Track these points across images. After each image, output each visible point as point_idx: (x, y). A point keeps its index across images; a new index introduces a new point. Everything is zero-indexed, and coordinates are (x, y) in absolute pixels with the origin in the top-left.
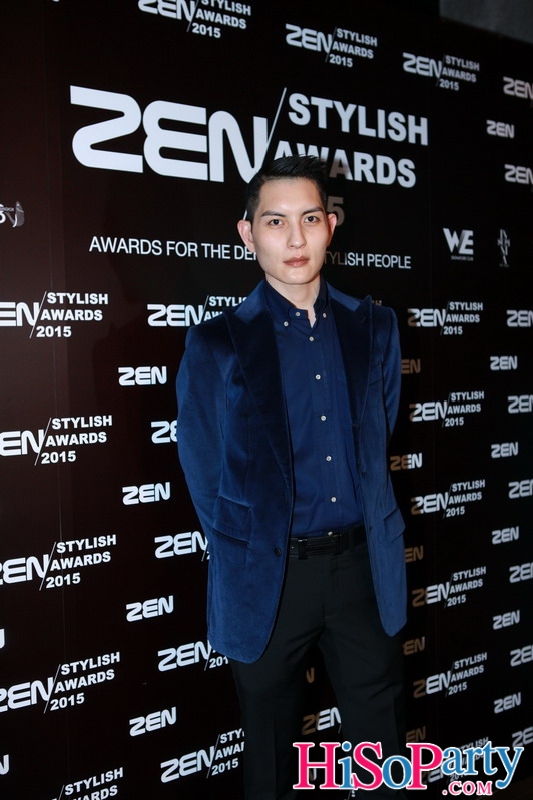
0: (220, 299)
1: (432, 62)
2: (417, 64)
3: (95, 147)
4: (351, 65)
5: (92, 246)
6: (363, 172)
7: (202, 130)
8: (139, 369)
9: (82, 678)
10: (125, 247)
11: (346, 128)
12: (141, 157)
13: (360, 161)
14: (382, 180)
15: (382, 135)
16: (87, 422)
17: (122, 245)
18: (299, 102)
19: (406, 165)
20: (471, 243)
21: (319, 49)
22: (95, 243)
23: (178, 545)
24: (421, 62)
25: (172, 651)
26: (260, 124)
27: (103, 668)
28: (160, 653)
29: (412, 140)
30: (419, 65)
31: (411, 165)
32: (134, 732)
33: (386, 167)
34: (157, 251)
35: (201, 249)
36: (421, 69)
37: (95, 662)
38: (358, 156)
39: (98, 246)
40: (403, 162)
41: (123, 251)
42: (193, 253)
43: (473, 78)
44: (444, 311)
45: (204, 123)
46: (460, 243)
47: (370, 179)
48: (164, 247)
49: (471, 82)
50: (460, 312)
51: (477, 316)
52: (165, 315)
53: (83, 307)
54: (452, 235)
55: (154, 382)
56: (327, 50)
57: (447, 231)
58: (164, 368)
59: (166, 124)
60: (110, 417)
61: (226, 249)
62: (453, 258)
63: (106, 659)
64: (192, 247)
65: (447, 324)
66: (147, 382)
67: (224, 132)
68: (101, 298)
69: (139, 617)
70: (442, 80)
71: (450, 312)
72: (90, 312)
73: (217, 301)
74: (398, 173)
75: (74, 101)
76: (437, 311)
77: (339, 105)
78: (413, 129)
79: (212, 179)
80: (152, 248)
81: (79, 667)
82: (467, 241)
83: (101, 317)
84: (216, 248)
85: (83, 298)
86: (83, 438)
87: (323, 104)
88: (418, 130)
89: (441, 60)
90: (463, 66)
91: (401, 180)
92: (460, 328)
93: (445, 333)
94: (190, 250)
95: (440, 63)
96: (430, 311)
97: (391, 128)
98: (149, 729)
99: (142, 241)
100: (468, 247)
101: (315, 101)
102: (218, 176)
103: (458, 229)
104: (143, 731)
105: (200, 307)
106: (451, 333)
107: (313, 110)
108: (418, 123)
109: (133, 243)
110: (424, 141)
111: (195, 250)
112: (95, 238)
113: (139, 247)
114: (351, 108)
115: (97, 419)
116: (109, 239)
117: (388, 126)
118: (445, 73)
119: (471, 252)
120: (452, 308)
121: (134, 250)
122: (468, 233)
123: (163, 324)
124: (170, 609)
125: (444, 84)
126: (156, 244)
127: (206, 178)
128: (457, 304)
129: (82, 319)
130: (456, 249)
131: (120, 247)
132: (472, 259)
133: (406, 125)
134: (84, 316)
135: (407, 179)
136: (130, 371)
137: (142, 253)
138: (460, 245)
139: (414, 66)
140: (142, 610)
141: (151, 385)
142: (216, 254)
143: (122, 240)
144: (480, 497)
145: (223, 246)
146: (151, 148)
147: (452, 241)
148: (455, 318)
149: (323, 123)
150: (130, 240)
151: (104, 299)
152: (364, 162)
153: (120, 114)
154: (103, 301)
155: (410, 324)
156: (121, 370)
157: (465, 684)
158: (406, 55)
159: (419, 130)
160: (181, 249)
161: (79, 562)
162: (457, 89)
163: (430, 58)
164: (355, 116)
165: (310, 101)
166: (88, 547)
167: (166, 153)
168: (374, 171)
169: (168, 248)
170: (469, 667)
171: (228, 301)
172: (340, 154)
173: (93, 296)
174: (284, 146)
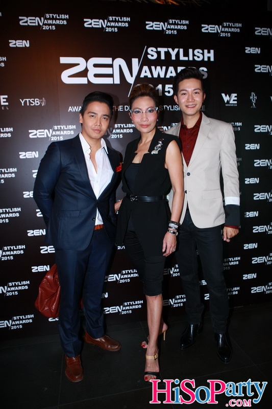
0: (119, 125)
3: (69, 77)
4: (176, 33)
5: (69, 110)
7: (111, 66)
11: (173, 58)
12: (86, 78)
13: (180, 70)
15: (191, 59)
18: (152, 51)
19: (203, 70)
20: (236, 99)
21: (161, 29)
24: (211, 27)
26: (135, 61)
29: (206, 59)
31: (205, 69)
36: (211, 30)
38: (179, 68)
39: (71, 110)
40: (201, 69)
43: (238, 30)
45: (111, 63)
46: (231, 99)
49: (237, 32)
51: (239, 128)
53: (67, 130)
54: (226, 96)
56: (165, 29)
57: (223, 95)
59: (96, 66)
61: (121, 107)
62: (226, 105)
67: (120, 66)
70: (221, 33)
72: (69, 131)
75: (61, 62)
77: (170, 50)
78: (206, 55)
79: (115, 83)
82: (234, 98)
83: (73, 133)
84: (117, 107)
85: (66, 127)
87: (163, 50)
88: (209, 55)
89: (221, 25)
90: (233, 26)
97: (196, 56)
100: (234, 100)
101: (159, 49)
102: (117, 81)
103: (229, 93)
105: (111, 129)
107: (159, 53)
108: (209, 52)
110: (212, 59)
112: (70, 107)
114: (176, 50)
116: (75, 107)
118: (223, 30)
119: (236, 102)
125: (223, 35)
127: (112, 83)
130: (228, 102)
132: (236, 105)
133: (203, 54)
134: (67, 133)
135: (203, 75)
138: (230, 100)
146: (90, 75)
147: (226, 98)
149: (163, 57)
153: (79, 64)
154: (74, 128)
157: (229, 268)
158: (203, 25)
162: (229, 36)
163: (215, 25)
164: (178, 52)
165: (157, 49)
167: (96, 76)
170: (231, 261)
171: (122, 126)
172: (171, 69)
173: (70, 126)
174: (145, 68)
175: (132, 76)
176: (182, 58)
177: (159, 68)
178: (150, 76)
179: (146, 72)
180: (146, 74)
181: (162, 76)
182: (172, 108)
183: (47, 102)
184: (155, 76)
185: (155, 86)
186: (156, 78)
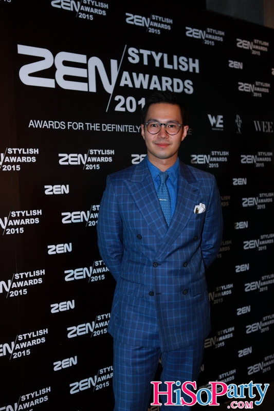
0: (95, 151)
1: (201, 31)
2: (193, 33)
3: (30, 75)
4: (159, 33)
5: (30, 125)
6: (166, 87)
7: (85, 66)
8: (55, 186)
9: (29, 342)
10: (47, 125)
11: (157, 64)
12: (54, 80)
13: (165, 81)
14: (176, 90)
15: (176, 68)
16: (29, 213)
17: (45, 124)
18: (133, 52)
19: (188, 83)
20: (222, 121)
21: (143, 25)
22: (31, 123)
23: (76, 274)
24: (195, 32)
25: (74, 328)
26: (114, 63)
27: (39, 337)
28: (69, 329)
29: (191, 70)
30: (194, 33)
31: (191, 83)
32: (56, 369)
33: (178, 84)
34: (63, 127)
35: (85, 126)
36: (195, 35)
37: (35, 334)
38: (164, 79)
39: (33, 125)
40: (187, 81)
41: (45, 127)
42: (81, 128)
43: (221, 39)
44: (209, 156)
45: (85, 62)
46: (216, 121)
47: (170, 89)
48: (66, 125)
49: (220, 41)
50: (217, 156)
51: (226, 158)
52: (68, 159)
53: (26, 155)
54: (212, 118)
55: (63, 193)
56: (147, 26)
57: (209, 116)
58: (68, 186)
59: (66, 63)
60: (41, 210)
61: (98, 126)
62: (213, 129)
63: (41, 332)
64: (81, 125)
65: (211, 162)
66: (59, 193)
67: (96, 67)
68: (35, 151)
69: (57, 311)
70: (206, 40)
71: (212, 156)
72: (30, 158)
73: (94, 152)
74: (184, 87)
75: (19, 52)
76: (205, 156)
77: (154, 53)
78: (192, 65)
79: (90, 91)
80: (61, 125)
81: (27, 336)
82: (220, 121)
83: (35, 161)
84: (93, 125)
85: (26, 151)
86: (27, 221)
87: (146, 53)
89: (205, 30)
90: (216, 33)
91: (186, 90)
92: (217, 164)
93: (210, 167)
94: (80, 126)
95: (204, 32)
96: (202, 156)
97: (181, 65)
98: (64, 367)
99: (55, 122)
100: (220, 124)
101: (142, 51)
102: (93, 89)
103: (215, 115)
104: (60, 368)
105: (85, 155)
106: (213, 167)
107: (141, 56)
108: (194, 62)
109: (51, 123)
111: (82, 126)
112: (31, 121)
113: (54, 125)
114: (160, 54)
115: (34, 211)
116: (38, 121)
117: (179, 64)
118: (207, 37)
119: (222, 126)
120: (213, 154)
121: (51, 126)
122: (220, 117)
123: (66, 163)
124: (73, 307)
125: (207, 42)
126: (63, 124)
127: (87, 90)
128: (215, 152)
129: (26, 161)
130: (215, 125)
131: (44, 125)
132: (222, 130)
133: (188, 63)
134: (26, 160)
135: (189, 90)
136: (50, 187)
137: (56, 128)
138: (216, 123)
139: (191, 33)
140: (59, 307)
141: (61, 194)
142: (93, 128)
143: (45, 122)
144: (229, 249)
145: (97, 124)
146: (59, 75)
147: (212, 121)
148: (215, 159)
149: (146, 62)
150: (49, 122)
151: (37, 151)
152: (167, 81)
153: (43, 59)
154: (36, 152)
155: (192, 162)
156: (46, 187)
157: (223, 343)
158: (187, 28)
159: (194, 66)
160: (75, 126)
161: (26, 283)
162: (213, 45)
163: (199, 29)
164: (162, 58)
165: (139, 51)
166: (31, 276)
167: (67, 78)
168: (172, 85)
169: (69, 126)
171: (99, 152)
172: (155, 78)
173: (31, 150)
174: (126, 74)
175: (111, 84)
176: (166, 66)
177: (141, 75)
178: (131, 85)
179: (126, 80)
180: (126, 83)
181: (145, 87)
184: (138, 86)
185: (137, 100)
186: (138, 88)
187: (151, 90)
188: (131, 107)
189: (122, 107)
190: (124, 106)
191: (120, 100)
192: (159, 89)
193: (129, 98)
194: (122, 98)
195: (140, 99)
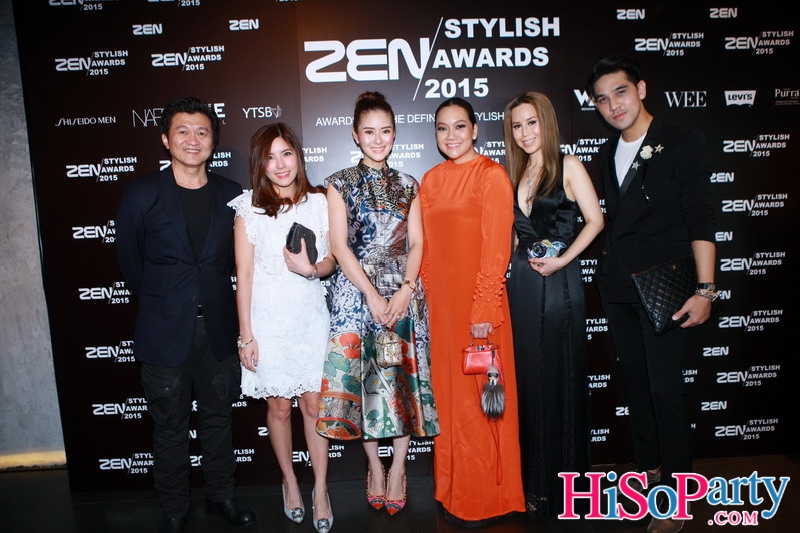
0: (397, 146)
3: (318, 71)
5: (318, 123)
6: (503, 61)
7: (385, 52)
11: (489, 34)
12: (345, 72)
13: (501, 54)
14: (519, 63)
15: (520, 34)
18: (452, 24)
19: (540, 51)
26: (424, 42)
29: (546, 34)
31: (545, 50)
33: (523, 54)
38: (499, 51)
39: (321, 123)
41: (335, 124)
44: (574, 145)
45: (385, 47)
47: (509, 64)
50: (589, 145)
53: (313, 155)
54: (582, 93)
57: (577, 92)
59: (360, 52)
62: (583, 109)
65: (578, 155)
67: (400, 50)
68: (323, 150)
71: (580, 146)
72: (317, 157)
74: (533, 57)
75: (306, 49)
76: (568, 147)
77: (484, 21)
78: (547, 26)
79: (390, 79)
83: (323, 160)
85: (313, 150)
87: (471, 22)
91: (536, 62)
92: (589, 157)
96: (562, 146)
97: (527, 29)
101: (465, 21)
102: (394, 75)
107: (464, 28)
108: (551, 22)
110: (557, 33)
112: (320, 119)
114: (494, 21)
116: (327, 119)
117: (525, 28)
120: (582, 143)
121: (342, 123)
127: (386, 78)
128: (586, 140)
129: (313, 161)
130: (586, 104)
131: (333, 122)
133: (540, 25)
134: (313, 159)
135: (541, 60)
138: (590, 100)
143: (335, 118)
146: (351, 68)
147: (582, 98)
148: (585, 150)
149: (471, 35)
151: (325, 150)
153: (333, 51)
154: (324, 152)
159: (552, 27)
164: (497, 24)
165: (461, 22)
167: (361, 68)
168: (513, 59)
170: (593, 381)
171: (403, 147)
172: (485, 52)
173: (319, 149)
174: (442, 53)
175: (420, 67)
176: (504, 34)
177: (463, 52)
178: (448, 65)
179: (442, 59)
180: (442, 63)
181: (469, 64)
182: (487, 117)
183: (283, 112)
184: (458, 64)
185: (457, 82)
186: (459, 68)
187: (479, 68)
188: (449, 91)
189: (436, 92)
190: (439, 91)
191: (432, 85)
192: (492, 64)
193: (445, 82)
194: (436, 83)
195: (462, 80)
